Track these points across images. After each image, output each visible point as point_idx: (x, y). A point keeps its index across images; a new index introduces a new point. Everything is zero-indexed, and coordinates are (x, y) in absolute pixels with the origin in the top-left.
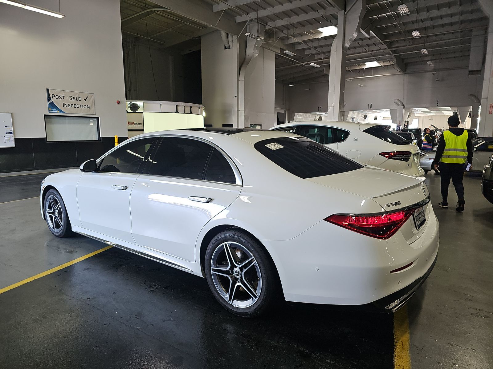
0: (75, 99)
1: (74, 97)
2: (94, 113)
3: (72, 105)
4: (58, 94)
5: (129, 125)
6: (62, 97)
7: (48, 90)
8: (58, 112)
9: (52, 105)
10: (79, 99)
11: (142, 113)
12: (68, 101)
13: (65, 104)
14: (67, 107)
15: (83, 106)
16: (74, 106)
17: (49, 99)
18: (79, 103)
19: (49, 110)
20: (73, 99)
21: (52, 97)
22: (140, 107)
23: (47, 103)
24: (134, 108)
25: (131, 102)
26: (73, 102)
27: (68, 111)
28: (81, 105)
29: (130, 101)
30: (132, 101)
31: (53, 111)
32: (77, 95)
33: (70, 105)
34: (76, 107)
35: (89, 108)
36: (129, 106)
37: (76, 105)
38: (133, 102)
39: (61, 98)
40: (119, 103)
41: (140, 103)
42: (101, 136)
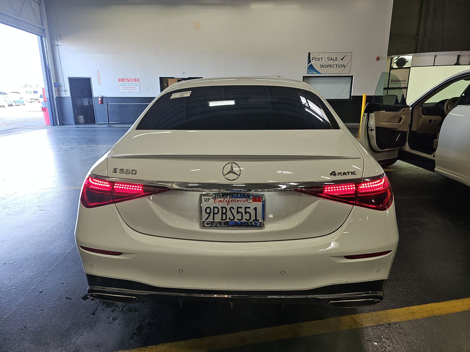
0: (332, 60)
1: (331, 58)
2: (349, 72)
3: (328, 66)
4: (318, 56)
5: (392, 83)
6: (321, 59)
7: (309, 54)
8: (315, 73)
9: (311, 67)
10: (336, 59)
11: (410, 68)
12: (325, 62)
13: (322, 65)
14: (324, 67)
15: (339, 66)
16: (330, 66)
17: (309, 61)
18: (336, 63)
19: (308, 72)
20: (331, 60)
21: (312, 59)
22: (408, 62)
23: (307, 65)
24: (401, 63)
25: (399, 57)
26: (330, 63)
27: (324, 72)
28: (337, 65)
29: (398, 55)
30: (400, 55)
31: (310, 73)
32: (335, 55)
33: (327, 66)
34: (332, 67)
35: (345, 67)
36: (396, 61)
37: (332, 66)
38: (401, 57)
39: (319, 60)
40: (379, 59)
41: (408, 58)
42: (352, 95)
